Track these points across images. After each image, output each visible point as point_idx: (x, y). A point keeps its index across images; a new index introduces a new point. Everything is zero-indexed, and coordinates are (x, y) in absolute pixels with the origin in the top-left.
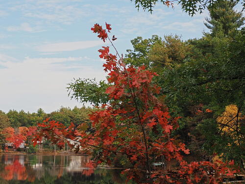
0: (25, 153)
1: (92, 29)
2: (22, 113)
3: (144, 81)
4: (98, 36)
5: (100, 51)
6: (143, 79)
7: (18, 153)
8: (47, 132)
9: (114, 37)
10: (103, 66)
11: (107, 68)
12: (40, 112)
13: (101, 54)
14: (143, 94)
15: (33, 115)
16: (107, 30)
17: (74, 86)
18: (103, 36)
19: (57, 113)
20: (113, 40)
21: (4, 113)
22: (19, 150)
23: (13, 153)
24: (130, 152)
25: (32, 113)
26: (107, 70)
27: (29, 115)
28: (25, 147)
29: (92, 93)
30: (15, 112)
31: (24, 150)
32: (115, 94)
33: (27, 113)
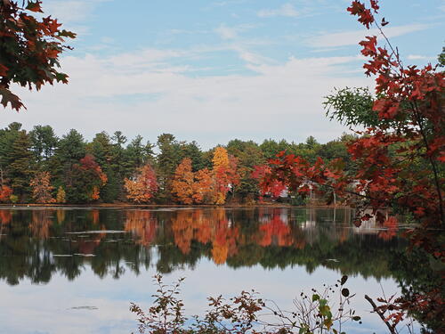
0: (289, 205)
1: (349, 9)
2: (283, 143)
3: (431, 89)
4: (359, 20)
5: (362, 43)
6: (429, 85)
7: (279, 205)
8: (282, 172)
9: (383, 20)
10: (364, 67)
11: (369, 70)
12: (311, 142)
13: (363, 47)
14: (430, 110)
15: (301, 146)
16: (372, 10)
17: (335, 100)
18: (367, 19)
19: (337, 143)
20: (383, 25)
21: (256, 145)
22: (280, 200)
23: (271, 205)
24: (414, 203)
25: (298, 144)
26: (371, 73)
27: (293, 147)
28: (289, 196)
29: (364, 110)
30: (273, 143)
31: (288, 200)
32: (386, 111)
33: (290, 143)
